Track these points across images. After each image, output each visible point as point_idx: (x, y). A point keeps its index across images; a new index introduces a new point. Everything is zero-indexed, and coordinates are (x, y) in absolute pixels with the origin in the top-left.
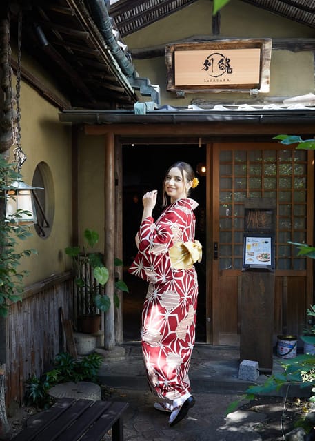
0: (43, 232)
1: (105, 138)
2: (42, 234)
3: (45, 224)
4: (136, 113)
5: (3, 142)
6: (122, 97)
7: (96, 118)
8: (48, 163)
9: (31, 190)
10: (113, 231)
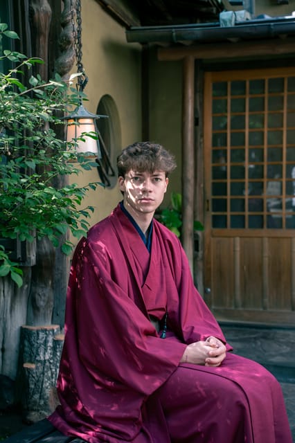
0: (108, 182)
1: (182, 64)
2: (106, 183)
3: (110, 172)
4: (222, 26)
5: (61, 64)
6: (204, 9)
7: (171, 36)
8: (113, 97)
9: (93, 118)
10: (192, 181)
